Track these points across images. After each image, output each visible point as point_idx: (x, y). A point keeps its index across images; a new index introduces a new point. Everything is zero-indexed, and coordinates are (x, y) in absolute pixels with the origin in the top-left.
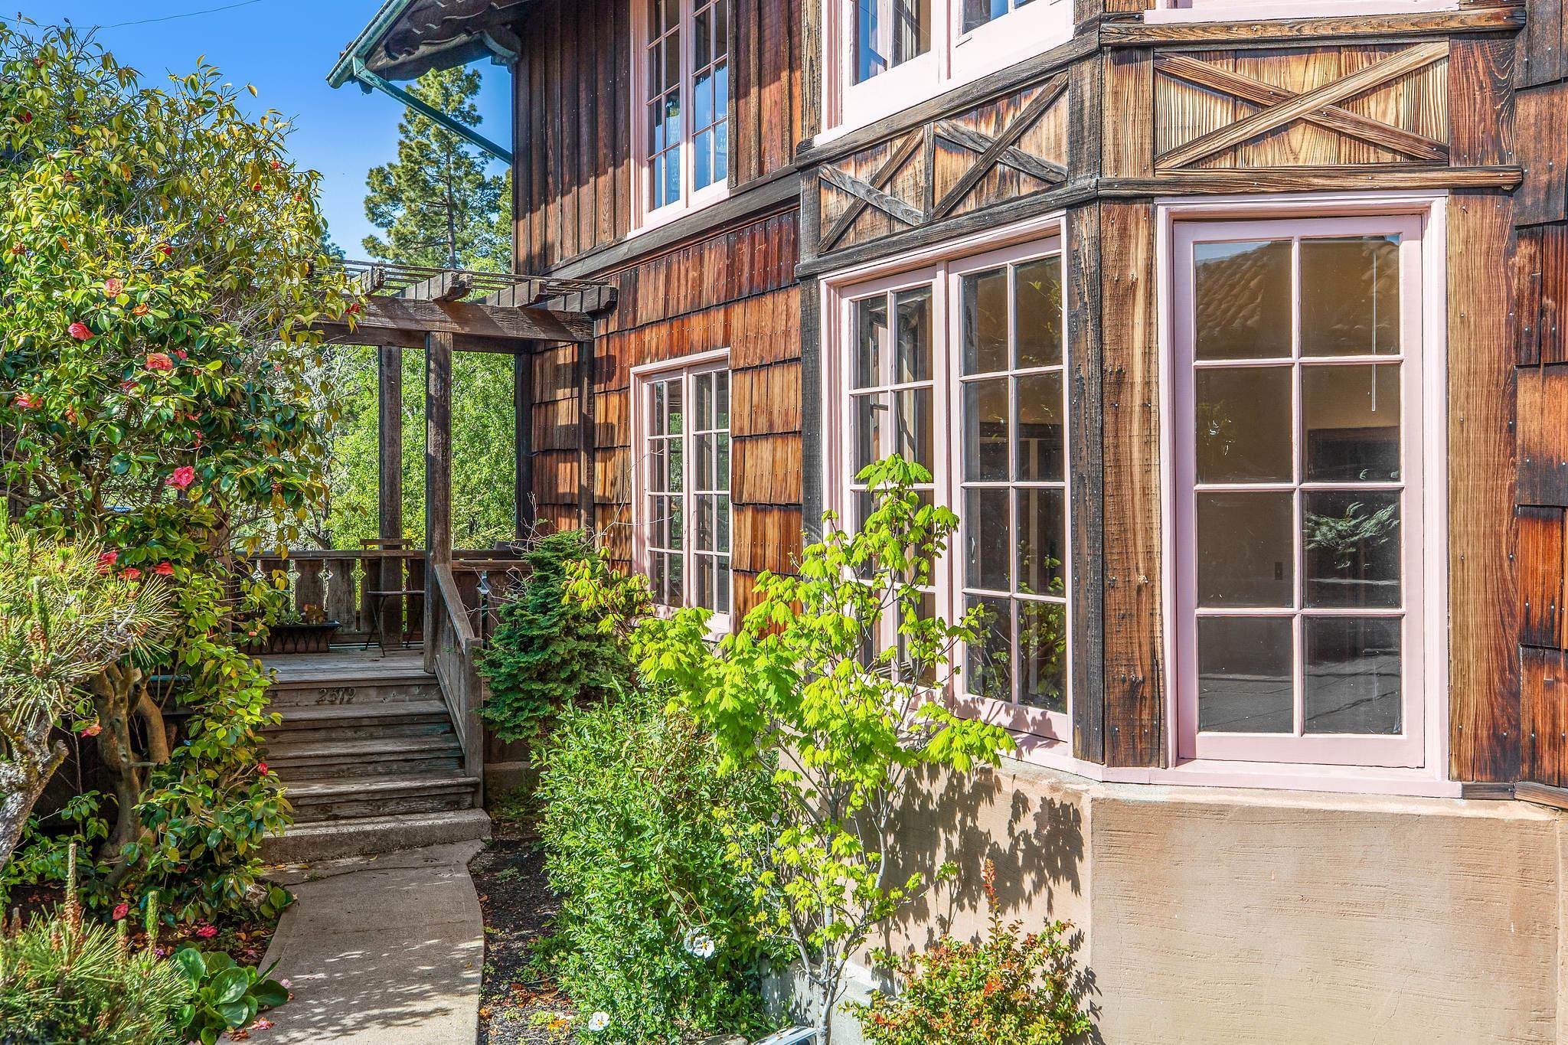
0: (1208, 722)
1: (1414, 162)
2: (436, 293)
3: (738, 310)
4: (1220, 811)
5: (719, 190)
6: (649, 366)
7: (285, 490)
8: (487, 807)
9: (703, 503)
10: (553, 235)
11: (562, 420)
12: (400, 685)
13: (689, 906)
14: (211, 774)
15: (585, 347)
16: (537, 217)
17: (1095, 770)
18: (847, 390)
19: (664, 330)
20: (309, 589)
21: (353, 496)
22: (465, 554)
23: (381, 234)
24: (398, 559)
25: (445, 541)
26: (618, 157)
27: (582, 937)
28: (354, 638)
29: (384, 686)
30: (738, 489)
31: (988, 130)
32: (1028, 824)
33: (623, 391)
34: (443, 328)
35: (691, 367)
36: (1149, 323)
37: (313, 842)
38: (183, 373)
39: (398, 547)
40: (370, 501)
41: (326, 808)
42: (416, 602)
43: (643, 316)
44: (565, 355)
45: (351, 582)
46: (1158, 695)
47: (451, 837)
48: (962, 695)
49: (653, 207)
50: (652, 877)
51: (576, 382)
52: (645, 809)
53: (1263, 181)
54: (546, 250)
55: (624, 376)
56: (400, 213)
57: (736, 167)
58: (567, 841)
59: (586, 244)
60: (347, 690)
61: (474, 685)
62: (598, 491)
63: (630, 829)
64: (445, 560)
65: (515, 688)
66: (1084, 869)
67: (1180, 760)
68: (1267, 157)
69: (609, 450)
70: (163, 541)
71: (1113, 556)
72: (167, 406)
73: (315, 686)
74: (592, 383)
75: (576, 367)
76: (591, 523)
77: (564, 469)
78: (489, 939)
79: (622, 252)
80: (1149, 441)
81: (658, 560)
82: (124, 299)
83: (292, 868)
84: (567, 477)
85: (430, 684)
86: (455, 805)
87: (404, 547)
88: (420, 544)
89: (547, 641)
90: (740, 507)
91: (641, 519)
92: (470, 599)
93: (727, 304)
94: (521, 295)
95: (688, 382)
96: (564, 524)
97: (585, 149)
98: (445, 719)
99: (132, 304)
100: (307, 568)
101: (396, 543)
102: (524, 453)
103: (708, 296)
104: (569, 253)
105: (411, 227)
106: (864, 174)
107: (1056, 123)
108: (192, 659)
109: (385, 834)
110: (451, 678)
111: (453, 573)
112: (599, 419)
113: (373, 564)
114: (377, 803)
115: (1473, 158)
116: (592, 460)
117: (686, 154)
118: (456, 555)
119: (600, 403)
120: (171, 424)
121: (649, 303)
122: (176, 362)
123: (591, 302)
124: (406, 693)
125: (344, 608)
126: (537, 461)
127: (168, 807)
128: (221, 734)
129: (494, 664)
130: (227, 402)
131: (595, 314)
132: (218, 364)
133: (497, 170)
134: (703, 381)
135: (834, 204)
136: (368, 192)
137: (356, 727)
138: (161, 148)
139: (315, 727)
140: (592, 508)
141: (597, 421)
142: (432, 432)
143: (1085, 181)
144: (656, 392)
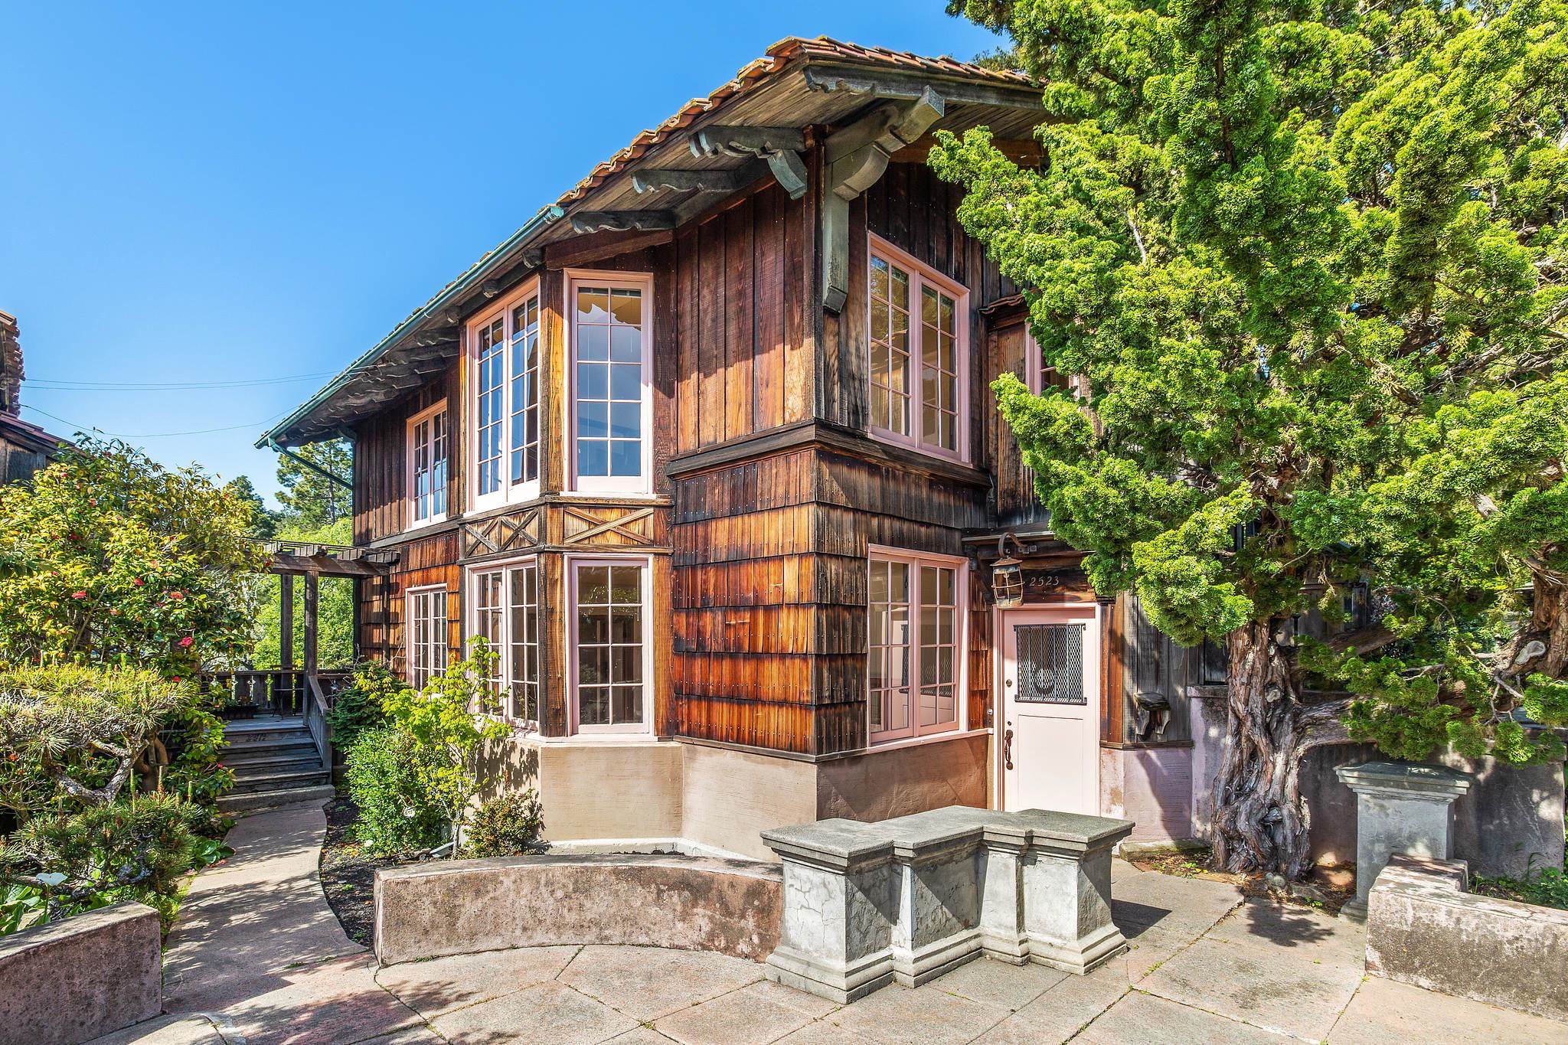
0: (582, 722)
1: (644, 545)
2: (310, 554)
3: (450, 568)
4: (583, 749)
5: (442, 517)
6: (413, 589)
7: (235, 646)
8: (334, 783)
9: (437, 647)
10: (371, 525)
11: (375, 610)
12: (291, 731)
13: (407, 801)
14: (196, 766)
15: (386, 578)
16: (364, 516)
17: (545, 739)
18: (476, 607)
19: (420, 573)
20: (243, 688)
21: (267, 640)
22: (326, 671)
23: (287, 491)
24: (290, 674)
25: (315, 665)
26: (401, 495)
27: (365, 817)
28: (267, 712)
29: (282, 732)
30: (449, 644)
31: (517, 522)
32: (524, 758)
33: (403, 598)
34: (313, 569)
35: (432, 590)
36: (562, 593)
37: (244, 802)
38: (188, 600)
39: (290, 668)
40: (276, 645)
41: (251, 787)
42: (299, 694)
43: (411, 568)
44: (377, 581)
45: (265, 686)
46: (565, 713)
47: (315, 796)
48: (511, 717)
49: (417, 519)
50: (392, 792)
51: (381, 593)
52: (390, 766)
53: (598, 549)
54: (368, 531)
55: (403, 592)
56: (299, 479)
57: (449, 508)
58: (359, 781)
59: (386, 532)
60: (264, 734)
61: (328, 728)
62: (391, 642)
63: (384, 773)
64: (314, 674)
65: (345, 728)
66: (539, 771)
67: (573, 734)
68: (598, 541)
69: (396, 624)
70: (176, 667)
71: (550, 668)
72: (181, 613)
73: (247, 733)
74: (388, 594)
75: (381, 586)
76: (388, 656)
77: (376, 632)
78: (329, 829)
79: (402, 538)
80: (562, 631)
81: (418, 673)
82: (160, 570)
83: (234, 814)
84: (378, 635)
85: (306, 730)
86: (318, 783)
87: (293, 668)
88: (301, 667)
89: (361, 707)
90: (450, 650)
91: (411, 655)
92: (326, 691)
93: (446, 565)
94: (354, 554)
95: (431, 596)
96: (376, 656)
97: (386, 489)
98: (314, 745)
99: (164, 571)
100: (241, 679)
101: (289, 666)
102: (357, 623)
103: (438, 561)
104: (379, 535)
105: (307, 488)
106: (480, 530)
107: (535, 523)
108: (188, 718)
109: (282, 797)
110: (317, 728)
111: (318, 680)
112: (392, 610)
113: (277, 677)
114: (278, 784)
115: (661, 545)
116: (388, 629)
117: (430, 499)
118: (321, 672)
119: (392, 603)
120: (182, 621)
121: (414, 561)
122: (184, 595)
123: (388, 558)
124: (293, 735)
125: (261, 698)
126: (364, 627)
127: (176, 779)
128: (202, 748)
129: (336, 719)
130: (209, 611)
131: (391, 564)
132: (204, 596)
133: (347, 494)
134: (437, 596)
135: (471, 540)
136: (279, 466)
137: (267, 751)
138: (174, 500)
139: (245, 751)
140: (388, 649)
142: (308, 616)
143: (542, 546)
144: (417, 599)
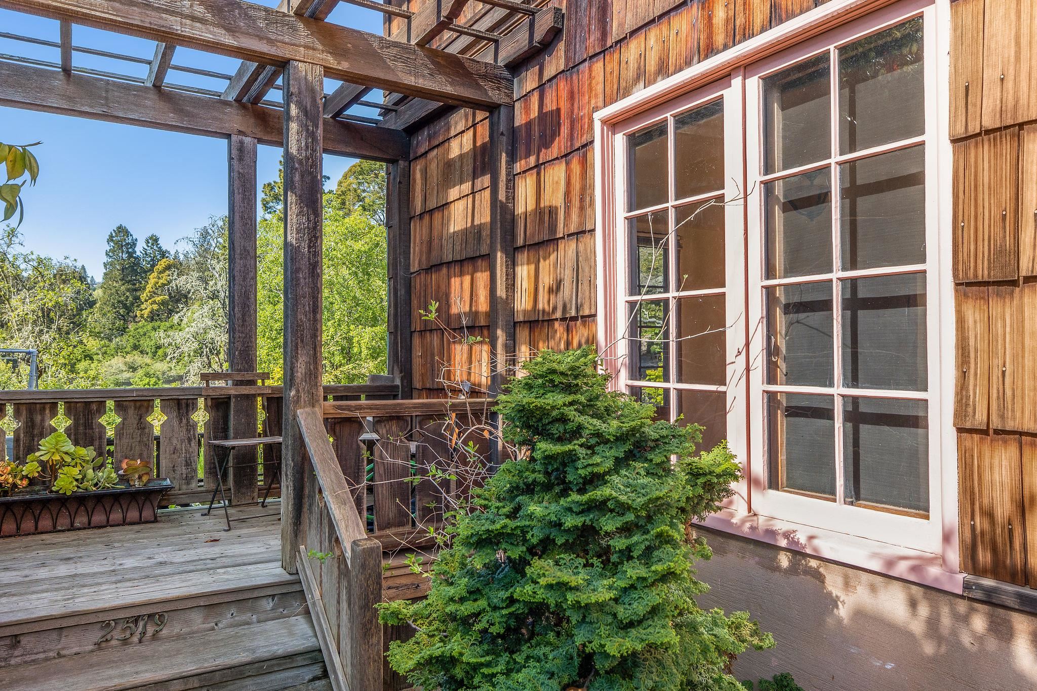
11: (460, 224)
12: (243, 598)
20: (134, 437)
24: (251, 398)
25: (313, 374)
29: (216, 604)
34: (309, 58)
39: (252, 383)
45: (191, 428)
55: (582, 129)
60: (151, 617)
62: (524, 305)
64: (313, 403)
69: (545, 245)
73: (93, 619)
74: (512, 159)
76: (511, 349)
77: (460, 284)
85: (291, 591)
87: (259, 382)
88: (276, 377)
100: (131, 412)
101: (248, 377)
102: (401, 273)
111: (326, 420)
112: (525, 205)
113: (220, 405)
116: (512, 264)
119: (527, 184)
123: (515, 45)
124: (254, 611)
125: (181, 460)
126: (418, 283)
140: (513, 327)
141: (520, 209)
142: (293, 210)
